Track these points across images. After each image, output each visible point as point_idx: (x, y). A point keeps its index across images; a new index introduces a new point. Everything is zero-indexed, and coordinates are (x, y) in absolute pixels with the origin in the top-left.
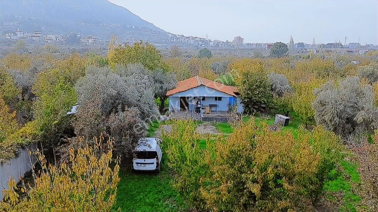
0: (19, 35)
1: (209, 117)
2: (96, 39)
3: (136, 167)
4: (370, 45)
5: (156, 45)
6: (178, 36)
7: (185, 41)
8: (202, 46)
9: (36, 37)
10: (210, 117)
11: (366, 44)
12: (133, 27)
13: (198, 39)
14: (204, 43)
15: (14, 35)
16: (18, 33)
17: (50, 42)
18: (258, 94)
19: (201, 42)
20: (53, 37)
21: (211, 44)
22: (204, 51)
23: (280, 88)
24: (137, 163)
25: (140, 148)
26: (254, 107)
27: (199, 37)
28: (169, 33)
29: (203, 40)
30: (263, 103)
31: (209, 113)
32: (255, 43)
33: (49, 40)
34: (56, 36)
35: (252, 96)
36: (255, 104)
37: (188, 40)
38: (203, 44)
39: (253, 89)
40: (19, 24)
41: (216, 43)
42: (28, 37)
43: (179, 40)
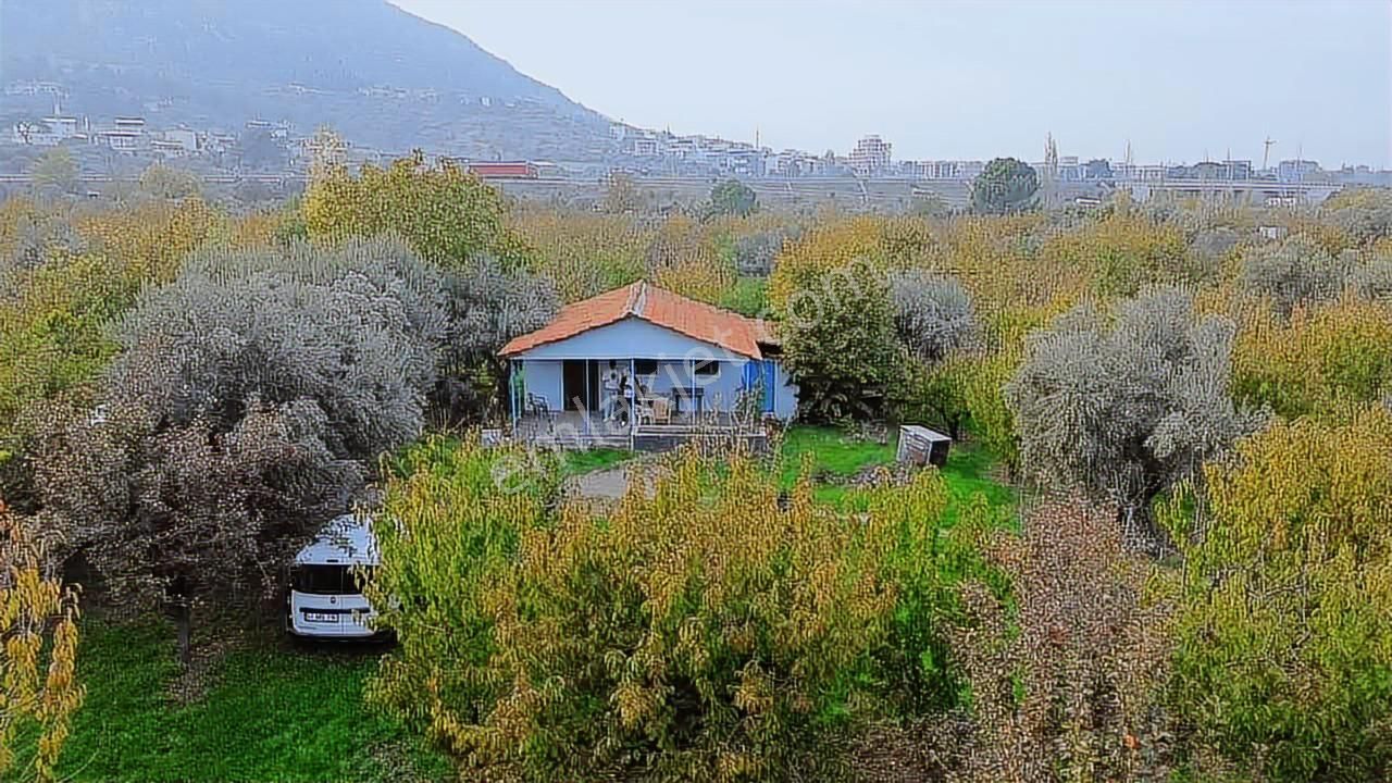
0: (60, 130)
1: (658, 437)
2: (343, 146)
3: (301, 625)
4: (1358, 168)
5: (568, 167)
6: (649, 137)
7: (675, 152)
8: (737, 170)
9: (124, 138)
10: (661, 435)
11: (1343, 166)
12: (486, 102)
13: (723, 146)
14: (744, 161)
15: (39, 132)
16: (58, 125)
17: (172, 156)
18: (848, 348)
19: (736, 158)
20: (187, 140)
21: (772, 163)
22: (729, 190)
23: (935, 330)
24: (305, 610)
25: (315, 554)
26: (833, 396)
27: (729, 140)
28: (615, 124)
29: (743, 152)
30: (865, 381)
31: (666, 420)
32: (935, 160)
33: (170, 148)
34: (196, 135)
35: (826, 356)
36: (837, 387)
37: (687, 150)
38: (743, 166)
39: (830, 334)
40: (64, 92)
41: (789, 162)
42: (96, 139)
43: (651, 149)
